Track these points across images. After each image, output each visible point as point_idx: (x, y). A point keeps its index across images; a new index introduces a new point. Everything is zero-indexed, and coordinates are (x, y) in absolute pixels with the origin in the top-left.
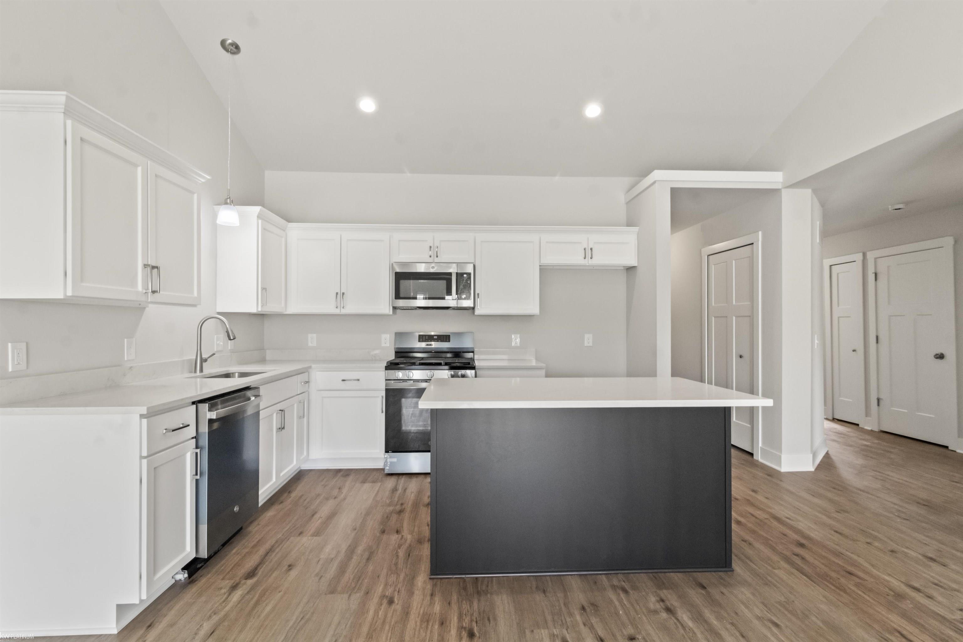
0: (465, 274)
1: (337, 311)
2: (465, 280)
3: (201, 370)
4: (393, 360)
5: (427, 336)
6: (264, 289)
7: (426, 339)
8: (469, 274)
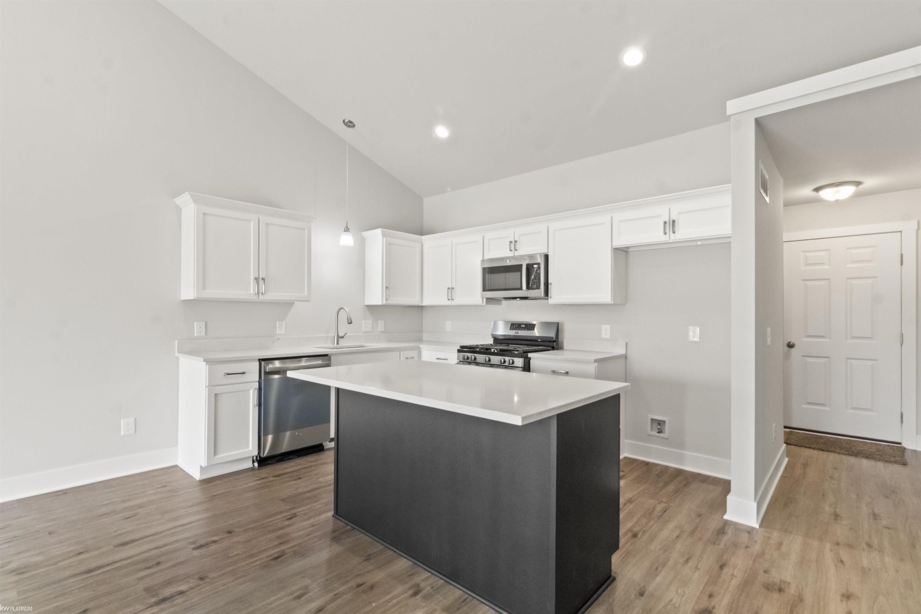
0: (534, 265)
1: (449, 303)
2: (535, 269)
3: (338, 343)
4: (491, 345)
5: (517, 325)
6: (387, 288)
7: (516, 327)
8: (539, 264)
